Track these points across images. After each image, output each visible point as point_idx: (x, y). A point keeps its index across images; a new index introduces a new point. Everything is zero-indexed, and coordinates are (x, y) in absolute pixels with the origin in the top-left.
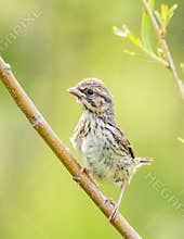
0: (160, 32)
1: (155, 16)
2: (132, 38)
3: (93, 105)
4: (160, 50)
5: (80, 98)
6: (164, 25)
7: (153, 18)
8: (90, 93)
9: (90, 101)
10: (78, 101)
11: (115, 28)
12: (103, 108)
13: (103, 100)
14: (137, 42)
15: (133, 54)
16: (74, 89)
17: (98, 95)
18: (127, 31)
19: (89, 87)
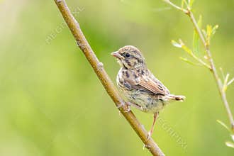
0: (206, 44)
1: (202, 33)
2: (185, 48)
3: (129, 65)
4: (206, 57)
5: (120, 59)
6: (209, 39)
7: (201, 35)
8: (128, 56)
9: (127, 61)
10: (119, 61)
11: (173, 41)
12: (136, 67)
13: (136, 61)
14: (189, 51)
15: (185, 59)
16: (116, 53)
17: (133, 57)
18: (182, 44)
19: (126, 52)
